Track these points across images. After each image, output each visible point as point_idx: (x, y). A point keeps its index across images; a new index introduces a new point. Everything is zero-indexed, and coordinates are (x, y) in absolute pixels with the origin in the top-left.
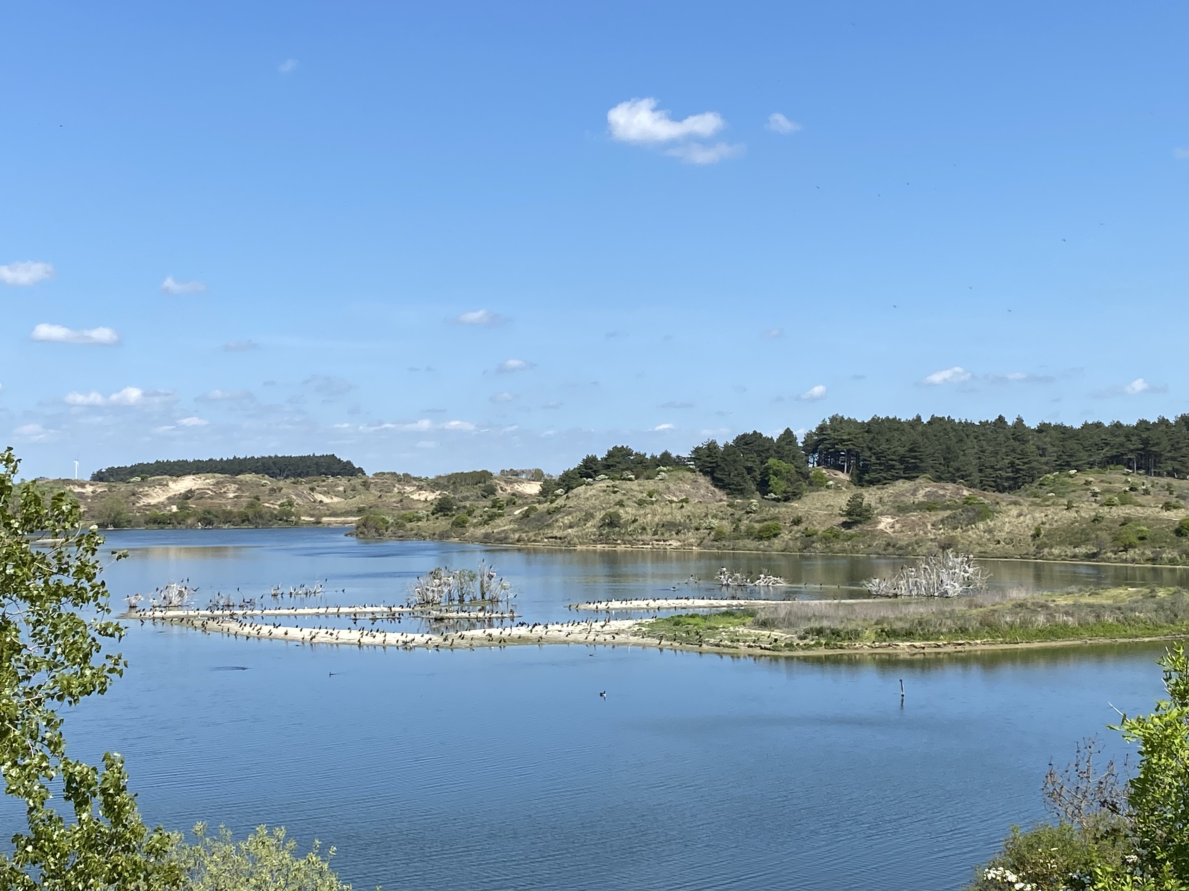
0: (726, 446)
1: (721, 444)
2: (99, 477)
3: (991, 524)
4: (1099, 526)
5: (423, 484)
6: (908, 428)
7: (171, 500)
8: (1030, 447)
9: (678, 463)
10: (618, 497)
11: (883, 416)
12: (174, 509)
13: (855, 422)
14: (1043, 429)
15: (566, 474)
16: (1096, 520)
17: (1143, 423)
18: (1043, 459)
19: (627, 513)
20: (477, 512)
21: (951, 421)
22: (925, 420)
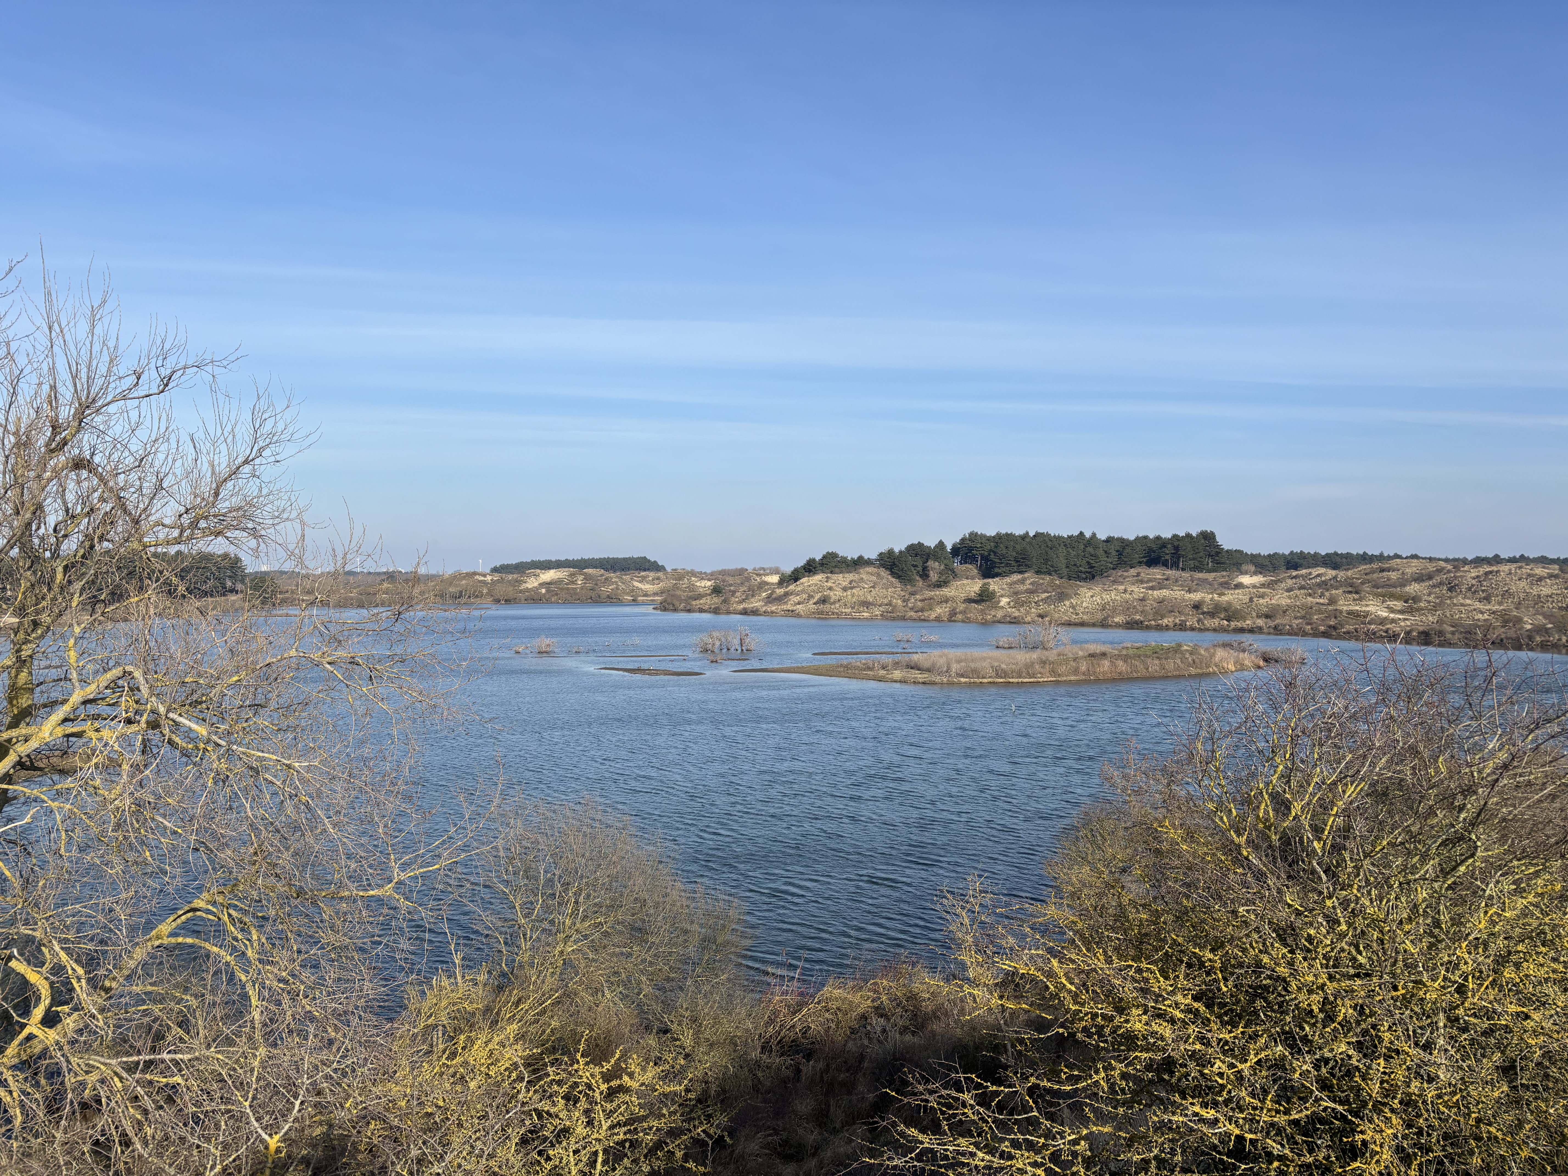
0: (901, 552)
1: (897, 550)
2: (495, 570)
3: (1074, 601)
4: (1144, 603)
5: (702, 576)
6: (1020, 540)
7: (542, 585)
8: (1100, 552)
9: (868, 563)
10: (829, 584)
11: (1003, 532)
12: (543, 591)
13: (985, 536)
14: (1109, 540)
15: (796, 571)
16: (1142, 600)
17: (1175, 536)
18: (1110, 560)
19: (835, 595)
20: (738, 594)
21: (1048, 535)
22: (1032, 534)
